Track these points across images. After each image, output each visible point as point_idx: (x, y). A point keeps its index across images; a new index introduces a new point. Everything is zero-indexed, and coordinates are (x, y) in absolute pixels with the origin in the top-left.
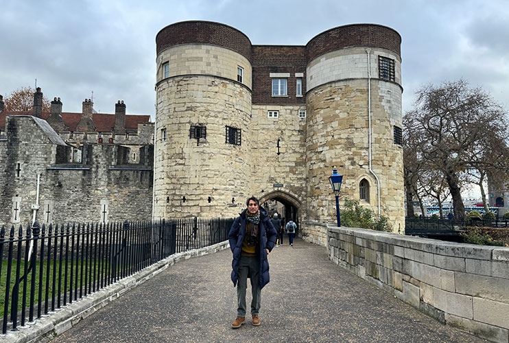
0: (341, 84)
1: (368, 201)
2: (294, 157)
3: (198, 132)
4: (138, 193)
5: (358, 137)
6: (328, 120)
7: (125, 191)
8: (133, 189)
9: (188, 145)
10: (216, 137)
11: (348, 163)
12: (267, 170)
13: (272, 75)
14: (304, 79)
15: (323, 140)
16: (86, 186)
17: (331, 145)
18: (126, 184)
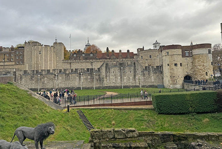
0: (201, 55)
1: (207, 76)
2: (191, 67)
3: (176, 65)
4: (159, 75)
5: (205, 64)
6: (198, 61)
7: (156, 75)
8: (158, 74)
9: (174, 67)
10: (179, 65)
11: (203, 69)
12: (186, 70)
13: (185, 52)
14: (192, 52)
15: (198, 65)
16: (149, 74)
17: (200, 66)
18: (156, 74)
